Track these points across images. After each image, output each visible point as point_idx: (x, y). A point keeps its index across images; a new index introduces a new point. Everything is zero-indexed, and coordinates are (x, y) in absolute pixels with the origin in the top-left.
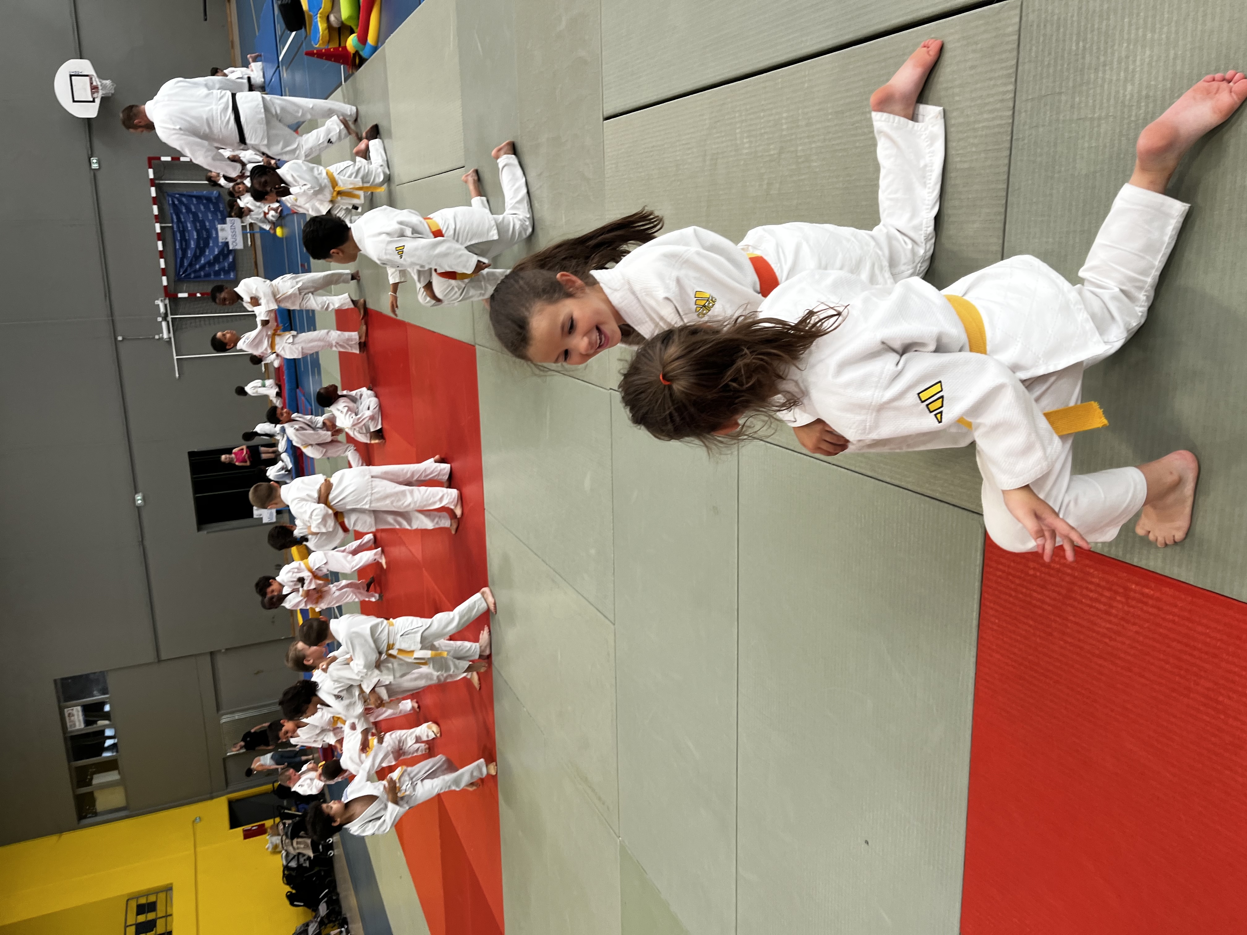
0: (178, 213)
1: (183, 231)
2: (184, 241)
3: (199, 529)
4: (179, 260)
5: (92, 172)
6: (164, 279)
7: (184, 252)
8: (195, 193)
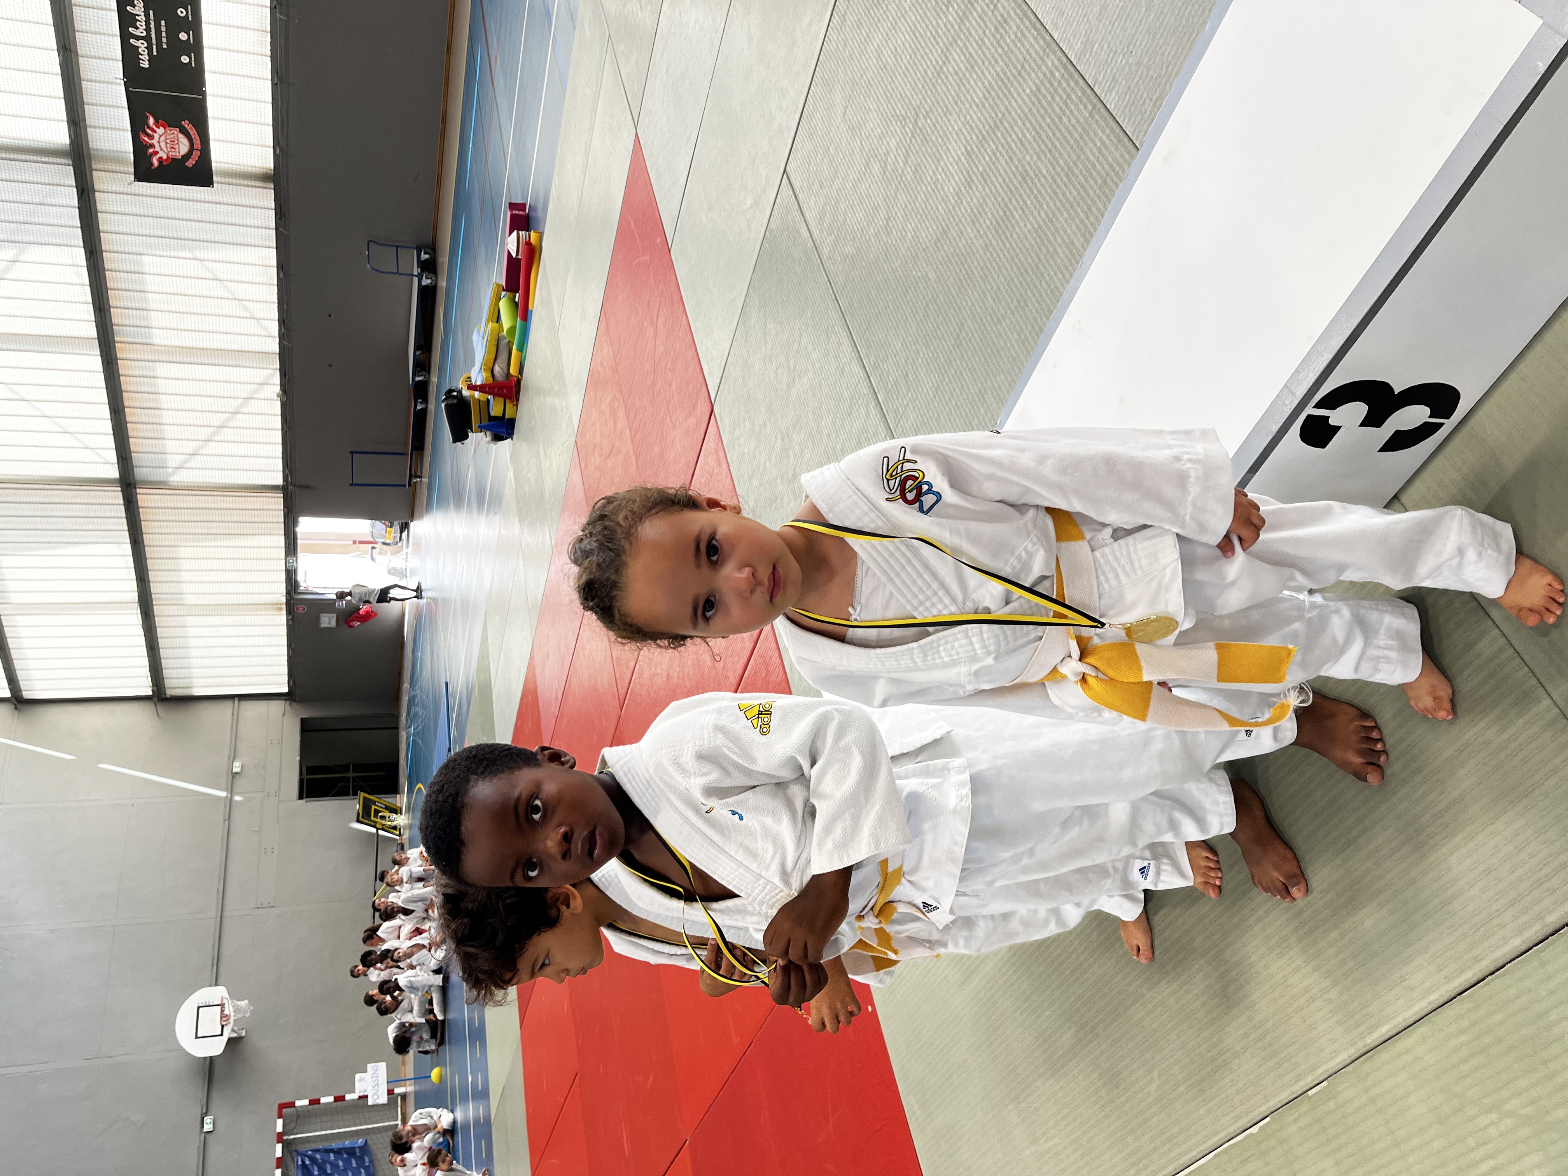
5: (202, 1136)
8: (334, 1145)
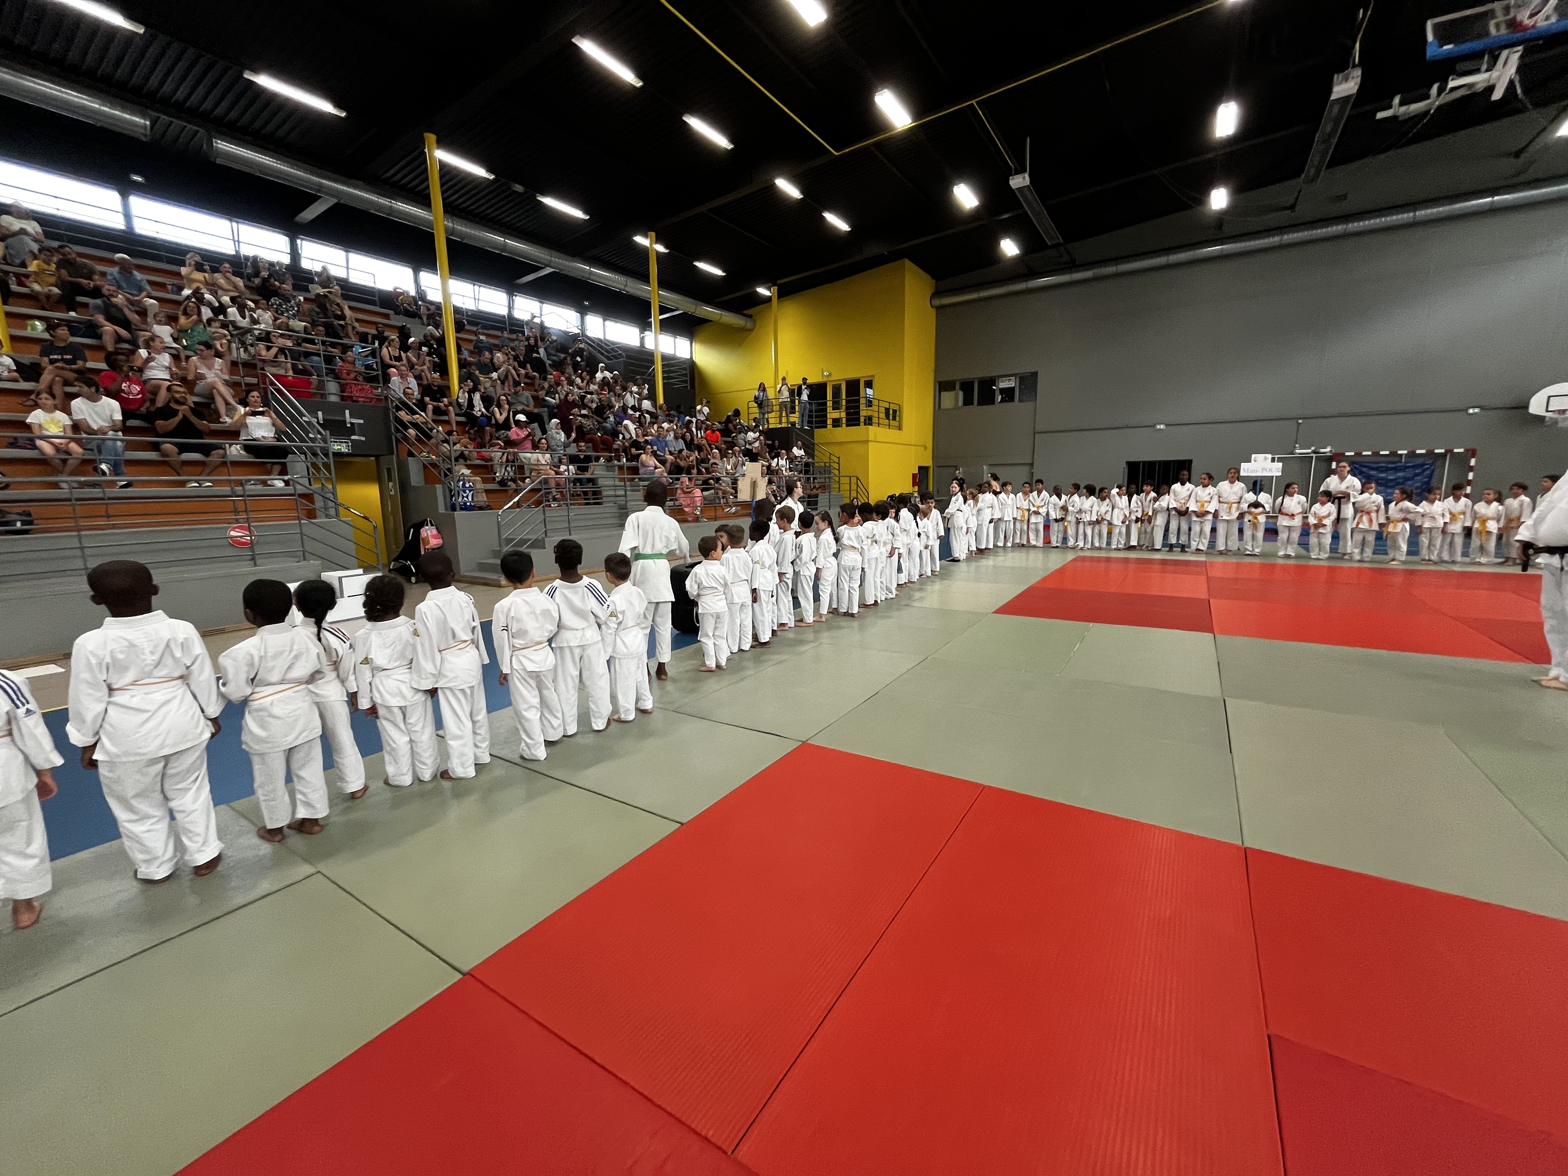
0: (1415, 467)
1: (1396, 469)
2: (1387, 470)
3: (1126, 462)
5: (1465, 409)
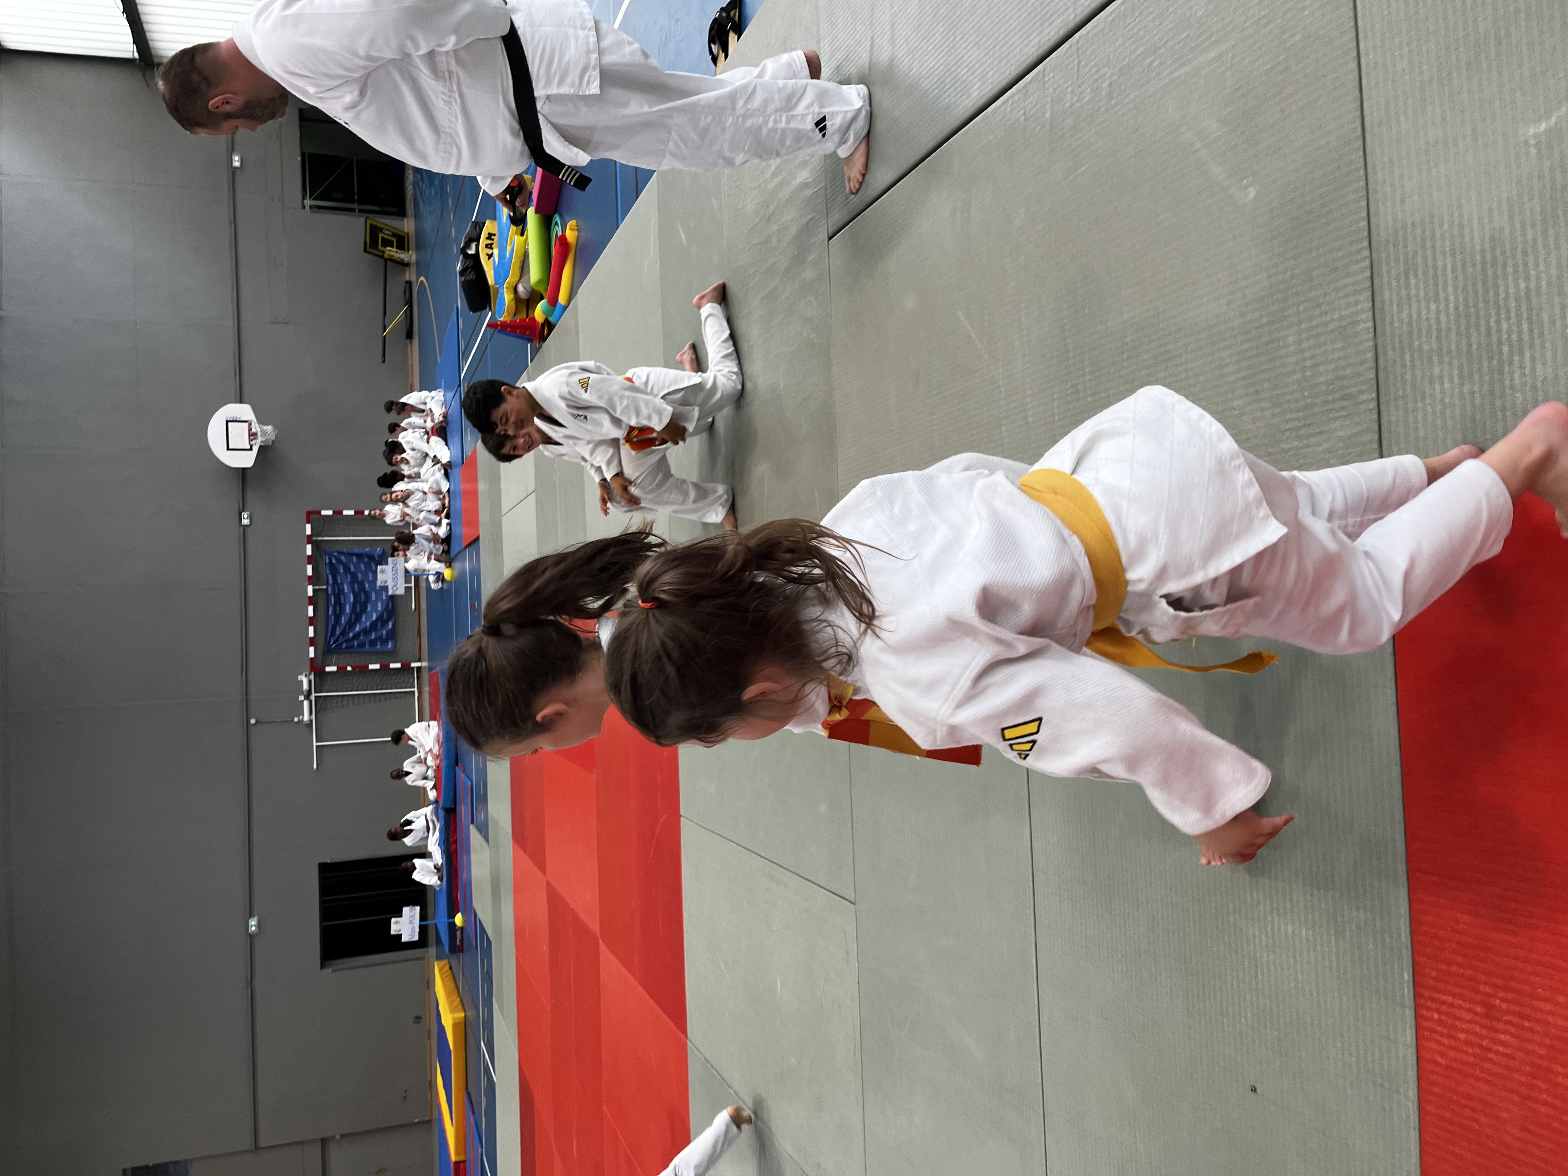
0: (334, 572)
1: (339, 594)
3: (322, 967)
4: (330, 628)
5: (242, 528)
6: (312, 650)
7: (338, 618)
8: (356, 550)
